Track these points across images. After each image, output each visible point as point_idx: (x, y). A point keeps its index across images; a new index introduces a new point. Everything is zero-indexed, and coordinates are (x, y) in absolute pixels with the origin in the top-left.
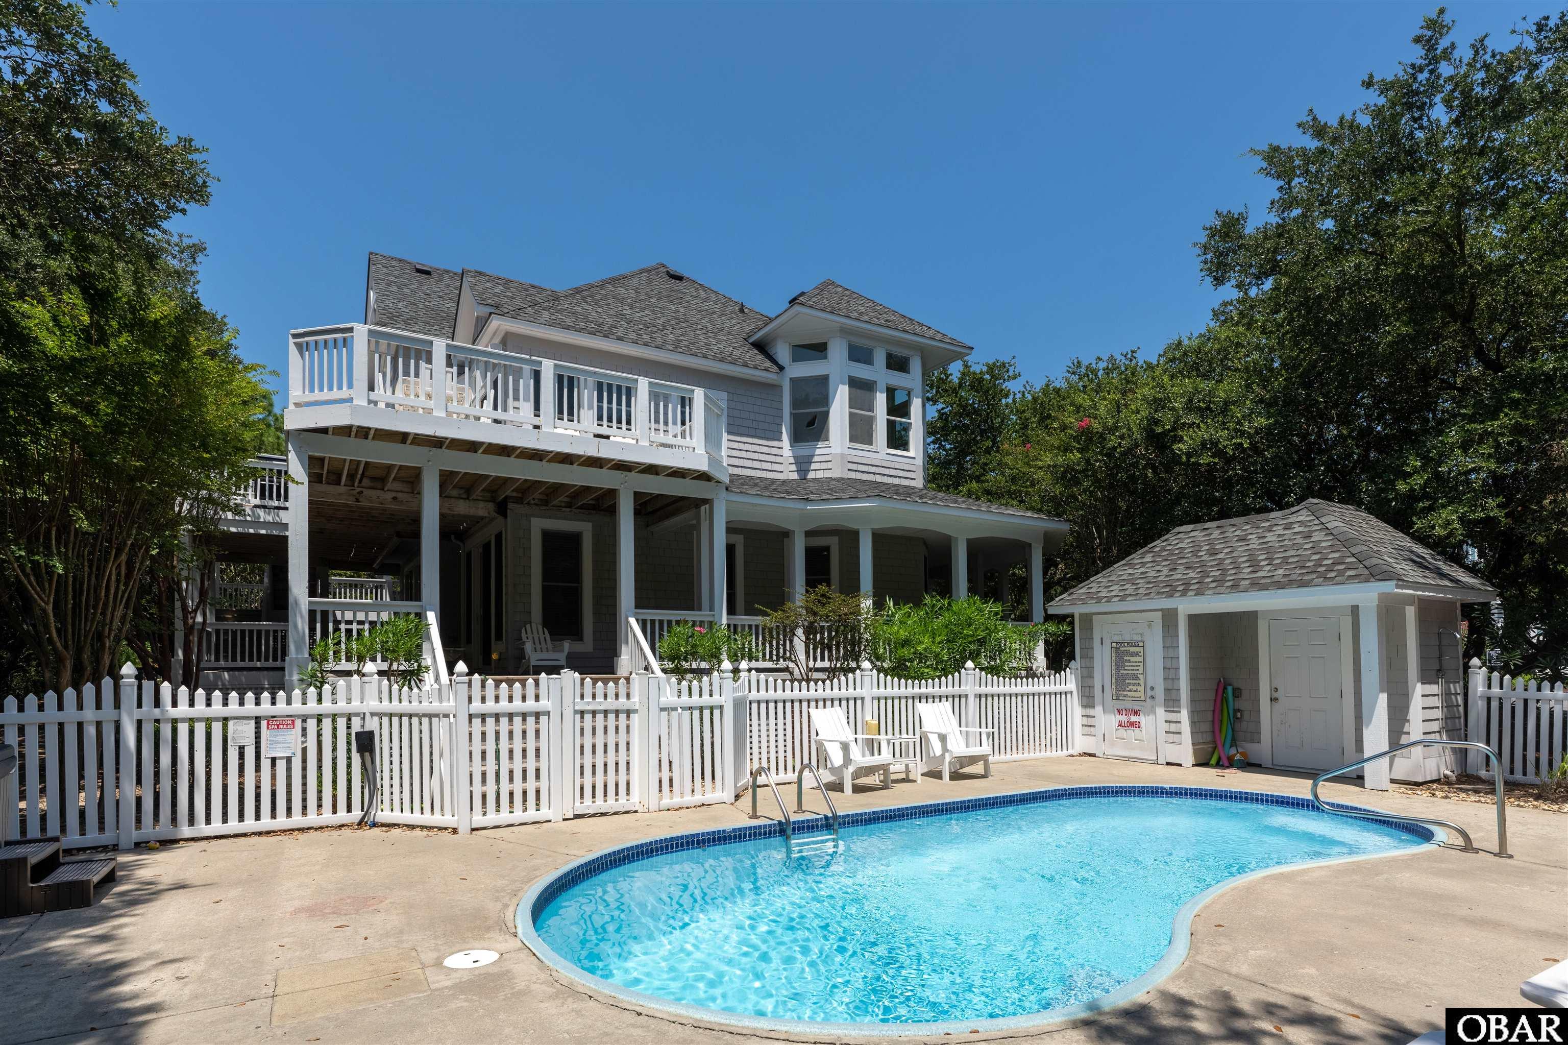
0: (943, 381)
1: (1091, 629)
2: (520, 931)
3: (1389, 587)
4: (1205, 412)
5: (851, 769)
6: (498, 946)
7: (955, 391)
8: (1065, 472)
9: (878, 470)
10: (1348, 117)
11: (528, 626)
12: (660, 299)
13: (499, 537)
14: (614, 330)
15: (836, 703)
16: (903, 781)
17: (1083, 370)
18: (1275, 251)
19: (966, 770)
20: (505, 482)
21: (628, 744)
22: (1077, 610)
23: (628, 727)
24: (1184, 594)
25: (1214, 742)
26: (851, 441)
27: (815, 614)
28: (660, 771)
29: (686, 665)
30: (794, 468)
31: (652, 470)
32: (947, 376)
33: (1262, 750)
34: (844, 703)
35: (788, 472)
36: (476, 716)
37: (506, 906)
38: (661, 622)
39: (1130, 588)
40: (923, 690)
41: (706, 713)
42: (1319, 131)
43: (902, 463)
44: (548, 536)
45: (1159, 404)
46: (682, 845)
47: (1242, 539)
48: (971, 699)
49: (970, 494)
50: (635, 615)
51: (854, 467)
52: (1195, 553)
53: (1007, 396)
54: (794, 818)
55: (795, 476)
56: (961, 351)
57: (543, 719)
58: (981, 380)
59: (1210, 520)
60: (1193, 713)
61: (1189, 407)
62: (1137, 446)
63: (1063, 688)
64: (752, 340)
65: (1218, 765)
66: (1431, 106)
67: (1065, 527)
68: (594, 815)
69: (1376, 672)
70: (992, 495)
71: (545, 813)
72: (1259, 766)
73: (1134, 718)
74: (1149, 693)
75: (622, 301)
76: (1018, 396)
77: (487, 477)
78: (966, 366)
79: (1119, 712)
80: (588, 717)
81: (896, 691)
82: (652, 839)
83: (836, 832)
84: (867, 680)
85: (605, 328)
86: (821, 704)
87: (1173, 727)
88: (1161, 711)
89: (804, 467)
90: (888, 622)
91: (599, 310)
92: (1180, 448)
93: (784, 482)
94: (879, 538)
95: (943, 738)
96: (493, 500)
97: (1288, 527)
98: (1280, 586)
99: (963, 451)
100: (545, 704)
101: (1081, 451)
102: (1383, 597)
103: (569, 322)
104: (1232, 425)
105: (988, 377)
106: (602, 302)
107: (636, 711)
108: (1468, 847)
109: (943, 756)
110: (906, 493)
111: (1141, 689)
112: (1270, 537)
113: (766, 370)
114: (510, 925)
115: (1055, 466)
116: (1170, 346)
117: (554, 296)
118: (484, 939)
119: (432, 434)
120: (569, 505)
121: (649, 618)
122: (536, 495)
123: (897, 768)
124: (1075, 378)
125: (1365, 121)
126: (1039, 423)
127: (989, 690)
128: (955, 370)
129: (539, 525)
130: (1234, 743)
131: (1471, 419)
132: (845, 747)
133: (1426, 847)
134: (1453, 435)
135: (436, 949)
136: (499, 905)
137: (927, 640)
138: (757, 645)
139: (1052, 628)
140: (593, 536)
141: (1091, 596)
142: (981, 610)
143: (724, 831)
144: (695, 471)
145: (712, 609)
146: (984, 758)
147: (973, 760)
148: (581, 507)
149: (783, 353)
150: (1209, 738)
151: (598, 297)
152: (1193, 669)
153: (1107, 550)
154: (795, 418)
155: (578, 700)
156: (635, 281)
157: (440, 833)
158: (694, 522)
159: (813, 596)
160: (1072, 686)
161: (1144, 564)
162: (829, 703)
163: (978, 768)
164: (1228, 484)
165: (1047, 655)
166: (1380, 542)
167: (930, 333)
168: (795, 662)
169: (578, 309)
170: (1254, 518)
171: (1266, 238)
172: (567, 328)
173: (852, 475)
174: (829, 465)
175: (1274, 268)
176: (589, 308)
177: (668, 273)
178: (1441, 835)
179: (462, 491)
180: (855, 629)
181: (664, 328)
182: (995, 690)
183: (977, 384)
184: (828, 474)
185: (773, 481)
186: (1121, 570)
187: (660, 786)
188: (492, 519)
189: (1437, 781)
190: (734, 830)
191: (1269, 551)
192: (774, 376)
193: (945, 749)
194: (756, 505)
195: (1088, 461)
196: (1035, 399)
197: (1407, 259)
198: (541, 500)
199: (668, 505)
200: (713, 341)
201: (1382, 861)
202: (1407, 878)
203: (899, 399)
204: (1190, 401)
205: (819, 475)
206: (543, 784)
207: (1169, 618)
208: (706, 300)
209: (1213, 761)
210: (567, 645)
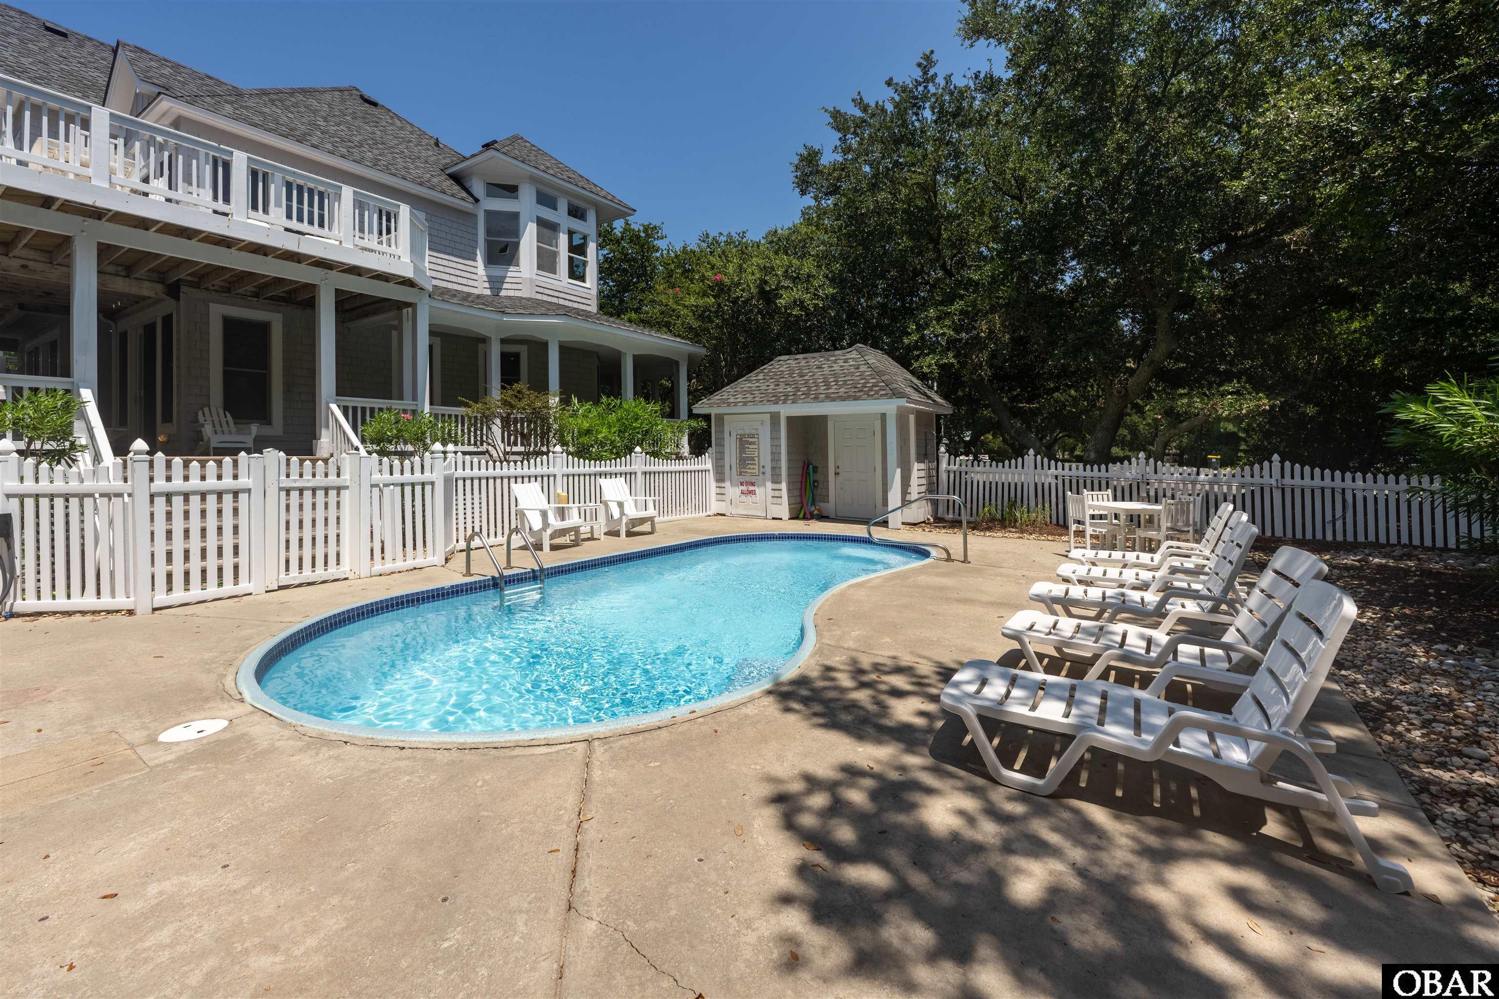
0: (610, 233)
1: (723, 425)
2: (247, 696)
3: (903, 402)
4: (795, 279)
5: (549, 531)
6: (224, 714)
7: (618, 242)
8: (704, 311)
9: (561, 295)
10: (881, 103)
11: (206, 410)
12: (354, 118)
13: (167, 320)
14: (308, 138)
15: (533, 479)
16: (589, 539)
17: (710, 240)
18: (839, 179)
19: (636, 529)
20: (180, 263)
21: (338, 518)
22: (713, 411)
23: (338, 503)
24: (785, 402)
25: (802, 503)
26: (538, 268)
27: (512, 407)
28: (372, 541)
29: (392, 448)
30: (487, 285)
31: (355, 270)
32: (612, 229)
33: (829, 507)
34: (539, 479)
35: (482, 288)
36: (160, 494)
37: (222, 676)
38: (363, 409)
39: (750, 397)
40: (603, 469)
41: (418, 489)
42: (865, 108)
43: (581, 292)
44: (229, 323)
45: (768, 270)
46: (402, 603)
47: (819, 367)
48: (639, 475)
49: (630, 321)
50: (336, 402)
51: (541, 290)
52: (790, 375)
53: (657, 251)
54: (506, 573)
55: (488, 292)
56: (625, 212)
57: (243, 497)
58: (638, 237)
59: (799, 353)
60: (789, 483)
61: (786, 275)
62: (753, 297)
63: (703, 467)
64: (448, 171)
65: (805, 518)
66: (924, 108)
67: (703, 351)
68: (300, 585)
69: (895, 455)
70: (646, 323)
71: (244, 586)
72: (828, 517)
73: (751, 488)
74: (762, 470)
75: (315, 112)
76: (665, 252)
77: (158, 256)
78: (627, 224)
79: (742, 484)
80: (295, 494)
81: (582, 470)
82: (373, 601)
83: (542, 581)
84: (558, 460)
85: (298, 133)
86: (519, 480)
87: (777, 493)
88: (769, 485)
89: (497, 285)
90: (574, 415)
91: (290, 115)
92: (781, 302)
93: (479, 296)
94: (565, 350)
95: (621, 505)
96: (162, 281)
97: (846, 361)
98: (842, 399)
99: (624, 287)
100: (243, 481)
101: (715, 297)
102: (899, 408)
103: (257, 119)
104: (812, 290)
105: (643, 235)
106: (292, 109)
107: (347, 488)
108: (949, 559)
109: (621, 519)
110: (587, 315)
111: (756, 467)
112: (836, 367)
113: (463, 199)
114: (234, 692)
115: (696, 306)
116: (770, 232)
117: (239, 94)
118: (204, 710)
119: (91, 203)
120: (256, 295)
121: (350, 404)
122: (217, 282)
123: (585, 530)
124: (704, 245)
125: (890, 108)
126: (682, 274)
127: (652, 468)
128: (618, 225)
129: (218, 311)
130: (813, 503)
131: (942, 303)
132: (544, 514)
133: (927, 561)
134: (932, 312)
135: (144, 727)
136: (213, 677)
137: (605, 431)
138: (463, 431)
139: (694, 424)
140: (284, 326)
141: (724, 401)
142: (645, 409)
143: (443, 588)
144: (399, 276)
145: (415, 398)
146: (651, 519)
147: (642, 521)
148: (271, 298)
149: (478, 189)
150: (798, 500)
151: (288, 103)
152: (789, 453)
153: (730, 371)
154: (489, 245)
155: (283, 477)
156: (328, 97)
157: (109, 616)
158: (395, 323)
159: (510, 392)
160: (709, 465)
161: (758, 381)
162: (526, 480)
163: (646, 527)
164: (808, 331)
165: (689, 444)
166: (896, 374)
167: (603, 193)
168: (494, 446)
169: (267, 110)
170: (823, 353)
171: (834, 170)
172: (256, 125)
173: (539, 297)
174: (520, 286)
175: (834, 191)
176: (279, 111)
177: (362, 97)
178: (934, 552)
179: (120, 268)
180: (545, 419)
181: (361, 146)
182: (656, 468)
183: (635, 238)
184: (518, 294)
185: (469, 294)
186: (743, 384)
187: (372, 555)
188: (158, 301)
189: (924, 522)
190: (452, 587)
191: (836, 376)
192: (471, 206)
193: (622, 513)
194: (457, 312)
195: (719, 305)
196: (677, 256)
197: (909, 201)
198: (222, 287)
199: (370, 304)
200: (412, 166)
201: (908, 571)
202: (922, 579)
203: (577, 241)
204: (787, 271)
205: (511, 293)
206: (243, 560)
207: (775, 418)
208: (401, 129)
209: (801, 516)
210: (254, 429)
